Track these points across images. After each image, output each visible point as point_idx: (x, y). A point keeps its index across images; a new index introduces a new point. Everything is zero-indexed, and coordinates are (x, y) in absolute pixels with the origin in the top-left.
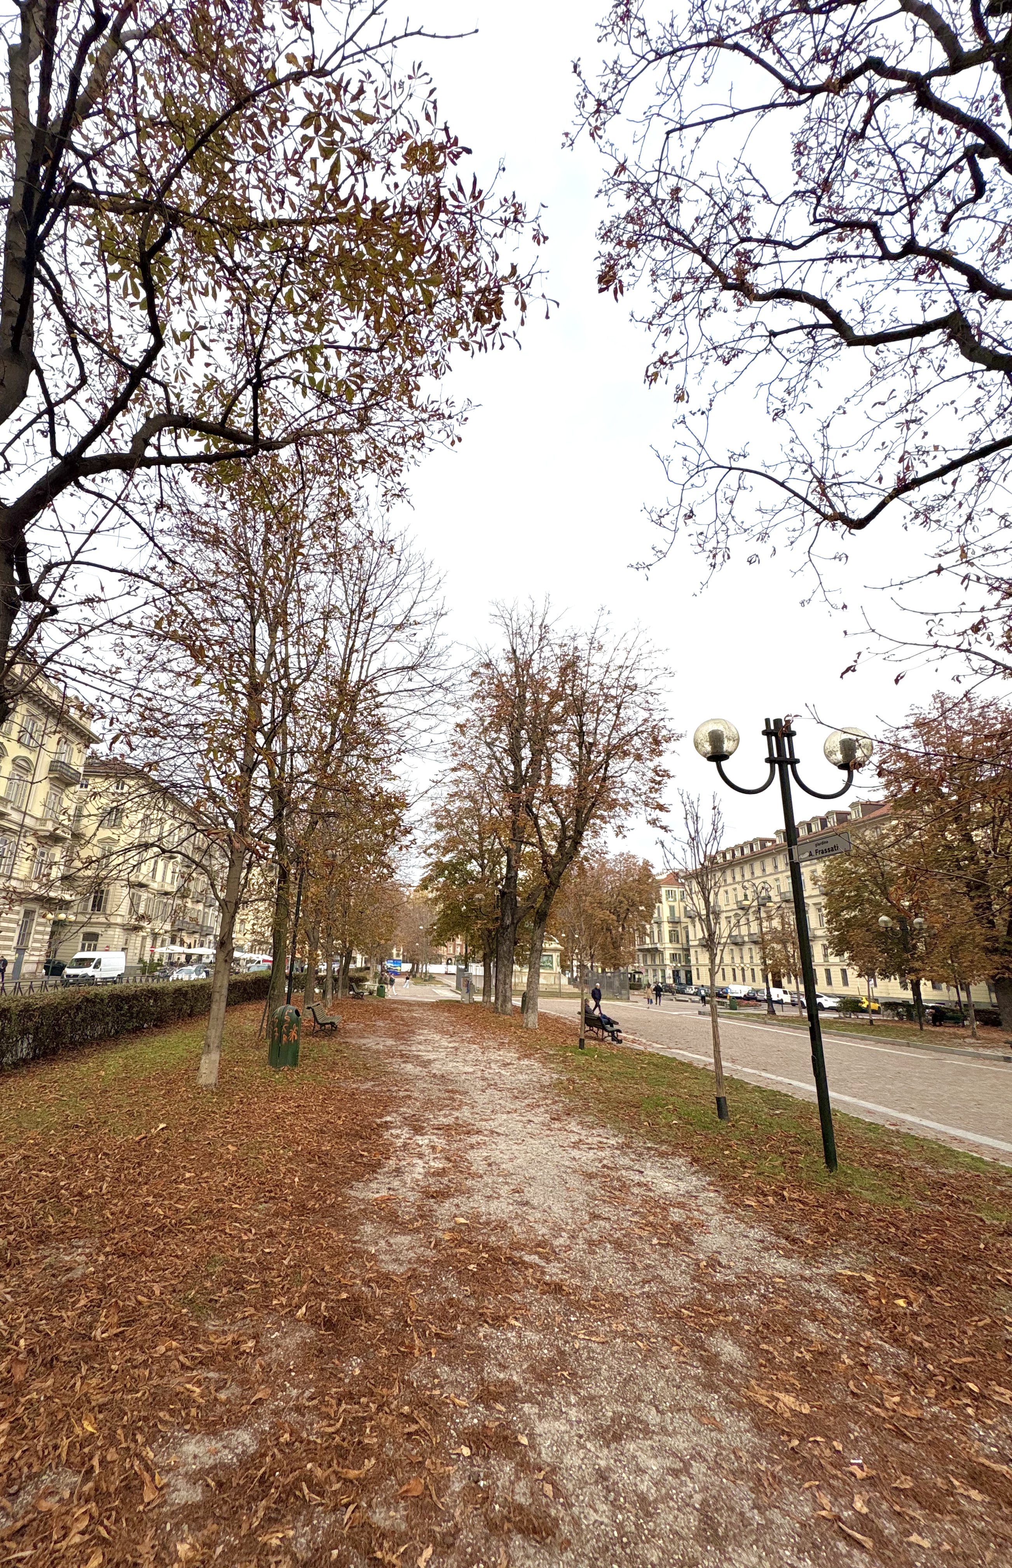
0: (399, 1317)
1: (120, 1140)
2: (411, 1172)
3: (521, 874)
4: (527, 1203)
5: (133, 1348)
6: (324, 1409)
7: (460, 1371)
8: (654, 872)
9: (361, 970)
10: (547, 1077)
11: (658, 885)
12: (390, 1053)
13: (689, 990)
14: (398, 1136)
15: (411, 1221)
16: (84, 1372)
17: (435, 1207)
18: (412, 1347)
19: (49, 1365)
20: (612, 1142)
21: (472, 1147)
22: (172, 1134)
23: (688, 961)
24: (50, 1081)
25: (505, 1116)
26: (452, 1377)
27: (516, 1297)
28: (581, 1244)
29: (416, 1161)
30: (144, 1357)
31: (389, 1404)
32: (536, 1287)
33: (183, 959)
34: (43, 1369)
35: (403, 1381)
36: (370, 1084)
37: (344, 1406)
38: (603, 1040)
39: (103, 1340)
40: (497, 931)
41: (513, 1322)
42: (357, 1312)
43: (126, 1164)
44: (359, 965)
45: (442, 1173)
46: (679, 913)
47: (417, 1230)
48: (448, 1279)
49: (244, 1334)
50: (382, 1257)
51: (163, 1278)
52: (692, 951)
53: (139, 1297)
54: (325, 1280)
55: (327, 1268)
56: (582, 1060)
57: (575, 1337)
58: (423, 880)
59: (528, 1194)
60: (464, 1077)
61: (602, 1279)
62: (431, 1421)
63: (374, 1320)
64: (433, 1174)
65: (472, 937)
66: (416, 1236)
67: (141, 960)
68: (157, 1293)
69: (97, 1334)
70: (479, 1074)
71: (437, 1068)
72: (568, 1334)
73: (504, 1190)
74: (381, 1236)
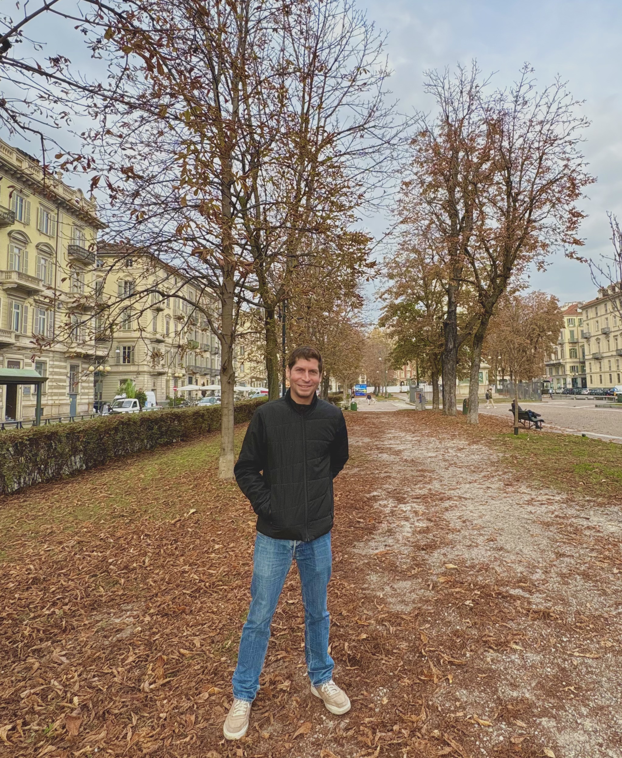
0: (414, 649)
1: (158, 523)
2: (401, 532)
3: (459, 310)
4: (501, 549)
5: (179, 695)
6: (360, 738)
7: (476, 693)
8: (559, 304)
9: (336, 393)
10: (495, 456)
11: (561, 315)
12: (368, 447)
13: (584, 392)
14: (385, 506)
15: (408, 570)
16: (134, 722)
17: (427, 557)
18: (431, 676)
19: (102, 718)
20: (558, 498)
21: (447, 509)
22: (202, 517)
23: (583, 370)
24: (100, 484)
25: (468, 486)
26: (471, 699)
27: (511, 624)
28: (554, 578)
29: (403, 523)
30: (190, 704)
31: (420, 729)
32: (527, 615)
33: (200, 394)
34: (96, 721)
35: (428, 706)
36: (356, 470)
37: (379, 734)
38: (529, 428)
39: (152, 690)
40: (442, 354)
41: (514, 646)
42: (377, 648)
43: (165, 542)
44: (334, 390)
45: (427, 530)
46: (578, 336)
47: (415, 576)
48: (449, 614)
49: (280, 675)
50: (390, 600)
51: (202, 632)
52: (587, 363)
53: (182, 651)
54: (344, 623)
55: (345, 613)
56: (518, 442)
57: (571, 655)
58: (381, 319)
59: (501, 541)
60: (429, 460)
61: (581, 604)
62: (461, 741)
63: (393, 654)
64: (420, 532)
65: (422, 361)
66: (415, 581)
67: (168, 397)
68: (198, 645)
69: (145, 686)
70: (441, 457)
71: (406, 455)
72: (564, 653)
73: (480, 540)
74: (385, 583)
